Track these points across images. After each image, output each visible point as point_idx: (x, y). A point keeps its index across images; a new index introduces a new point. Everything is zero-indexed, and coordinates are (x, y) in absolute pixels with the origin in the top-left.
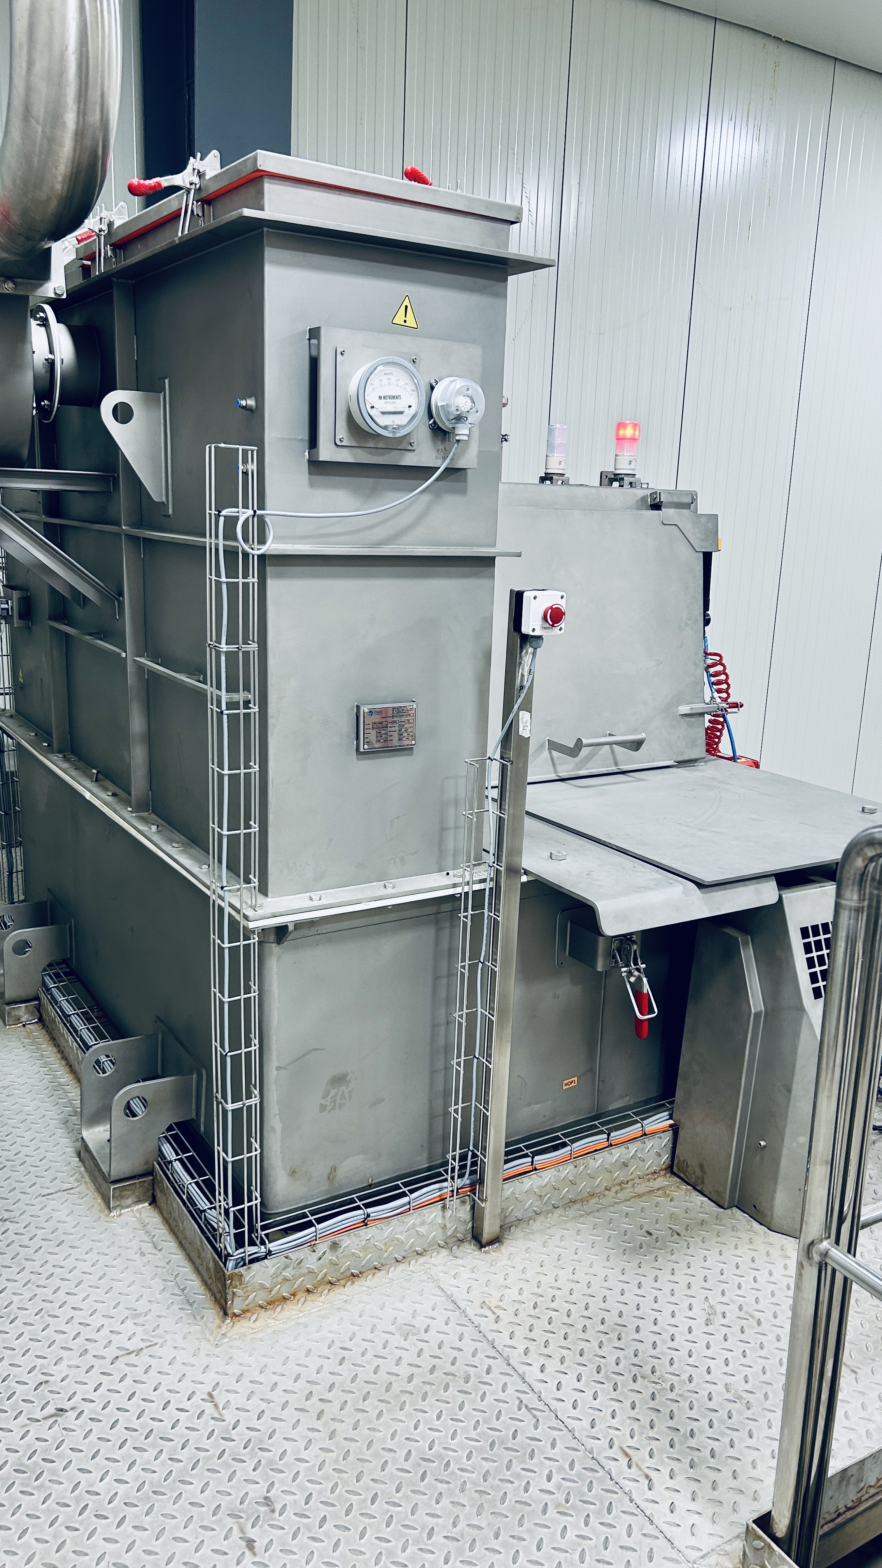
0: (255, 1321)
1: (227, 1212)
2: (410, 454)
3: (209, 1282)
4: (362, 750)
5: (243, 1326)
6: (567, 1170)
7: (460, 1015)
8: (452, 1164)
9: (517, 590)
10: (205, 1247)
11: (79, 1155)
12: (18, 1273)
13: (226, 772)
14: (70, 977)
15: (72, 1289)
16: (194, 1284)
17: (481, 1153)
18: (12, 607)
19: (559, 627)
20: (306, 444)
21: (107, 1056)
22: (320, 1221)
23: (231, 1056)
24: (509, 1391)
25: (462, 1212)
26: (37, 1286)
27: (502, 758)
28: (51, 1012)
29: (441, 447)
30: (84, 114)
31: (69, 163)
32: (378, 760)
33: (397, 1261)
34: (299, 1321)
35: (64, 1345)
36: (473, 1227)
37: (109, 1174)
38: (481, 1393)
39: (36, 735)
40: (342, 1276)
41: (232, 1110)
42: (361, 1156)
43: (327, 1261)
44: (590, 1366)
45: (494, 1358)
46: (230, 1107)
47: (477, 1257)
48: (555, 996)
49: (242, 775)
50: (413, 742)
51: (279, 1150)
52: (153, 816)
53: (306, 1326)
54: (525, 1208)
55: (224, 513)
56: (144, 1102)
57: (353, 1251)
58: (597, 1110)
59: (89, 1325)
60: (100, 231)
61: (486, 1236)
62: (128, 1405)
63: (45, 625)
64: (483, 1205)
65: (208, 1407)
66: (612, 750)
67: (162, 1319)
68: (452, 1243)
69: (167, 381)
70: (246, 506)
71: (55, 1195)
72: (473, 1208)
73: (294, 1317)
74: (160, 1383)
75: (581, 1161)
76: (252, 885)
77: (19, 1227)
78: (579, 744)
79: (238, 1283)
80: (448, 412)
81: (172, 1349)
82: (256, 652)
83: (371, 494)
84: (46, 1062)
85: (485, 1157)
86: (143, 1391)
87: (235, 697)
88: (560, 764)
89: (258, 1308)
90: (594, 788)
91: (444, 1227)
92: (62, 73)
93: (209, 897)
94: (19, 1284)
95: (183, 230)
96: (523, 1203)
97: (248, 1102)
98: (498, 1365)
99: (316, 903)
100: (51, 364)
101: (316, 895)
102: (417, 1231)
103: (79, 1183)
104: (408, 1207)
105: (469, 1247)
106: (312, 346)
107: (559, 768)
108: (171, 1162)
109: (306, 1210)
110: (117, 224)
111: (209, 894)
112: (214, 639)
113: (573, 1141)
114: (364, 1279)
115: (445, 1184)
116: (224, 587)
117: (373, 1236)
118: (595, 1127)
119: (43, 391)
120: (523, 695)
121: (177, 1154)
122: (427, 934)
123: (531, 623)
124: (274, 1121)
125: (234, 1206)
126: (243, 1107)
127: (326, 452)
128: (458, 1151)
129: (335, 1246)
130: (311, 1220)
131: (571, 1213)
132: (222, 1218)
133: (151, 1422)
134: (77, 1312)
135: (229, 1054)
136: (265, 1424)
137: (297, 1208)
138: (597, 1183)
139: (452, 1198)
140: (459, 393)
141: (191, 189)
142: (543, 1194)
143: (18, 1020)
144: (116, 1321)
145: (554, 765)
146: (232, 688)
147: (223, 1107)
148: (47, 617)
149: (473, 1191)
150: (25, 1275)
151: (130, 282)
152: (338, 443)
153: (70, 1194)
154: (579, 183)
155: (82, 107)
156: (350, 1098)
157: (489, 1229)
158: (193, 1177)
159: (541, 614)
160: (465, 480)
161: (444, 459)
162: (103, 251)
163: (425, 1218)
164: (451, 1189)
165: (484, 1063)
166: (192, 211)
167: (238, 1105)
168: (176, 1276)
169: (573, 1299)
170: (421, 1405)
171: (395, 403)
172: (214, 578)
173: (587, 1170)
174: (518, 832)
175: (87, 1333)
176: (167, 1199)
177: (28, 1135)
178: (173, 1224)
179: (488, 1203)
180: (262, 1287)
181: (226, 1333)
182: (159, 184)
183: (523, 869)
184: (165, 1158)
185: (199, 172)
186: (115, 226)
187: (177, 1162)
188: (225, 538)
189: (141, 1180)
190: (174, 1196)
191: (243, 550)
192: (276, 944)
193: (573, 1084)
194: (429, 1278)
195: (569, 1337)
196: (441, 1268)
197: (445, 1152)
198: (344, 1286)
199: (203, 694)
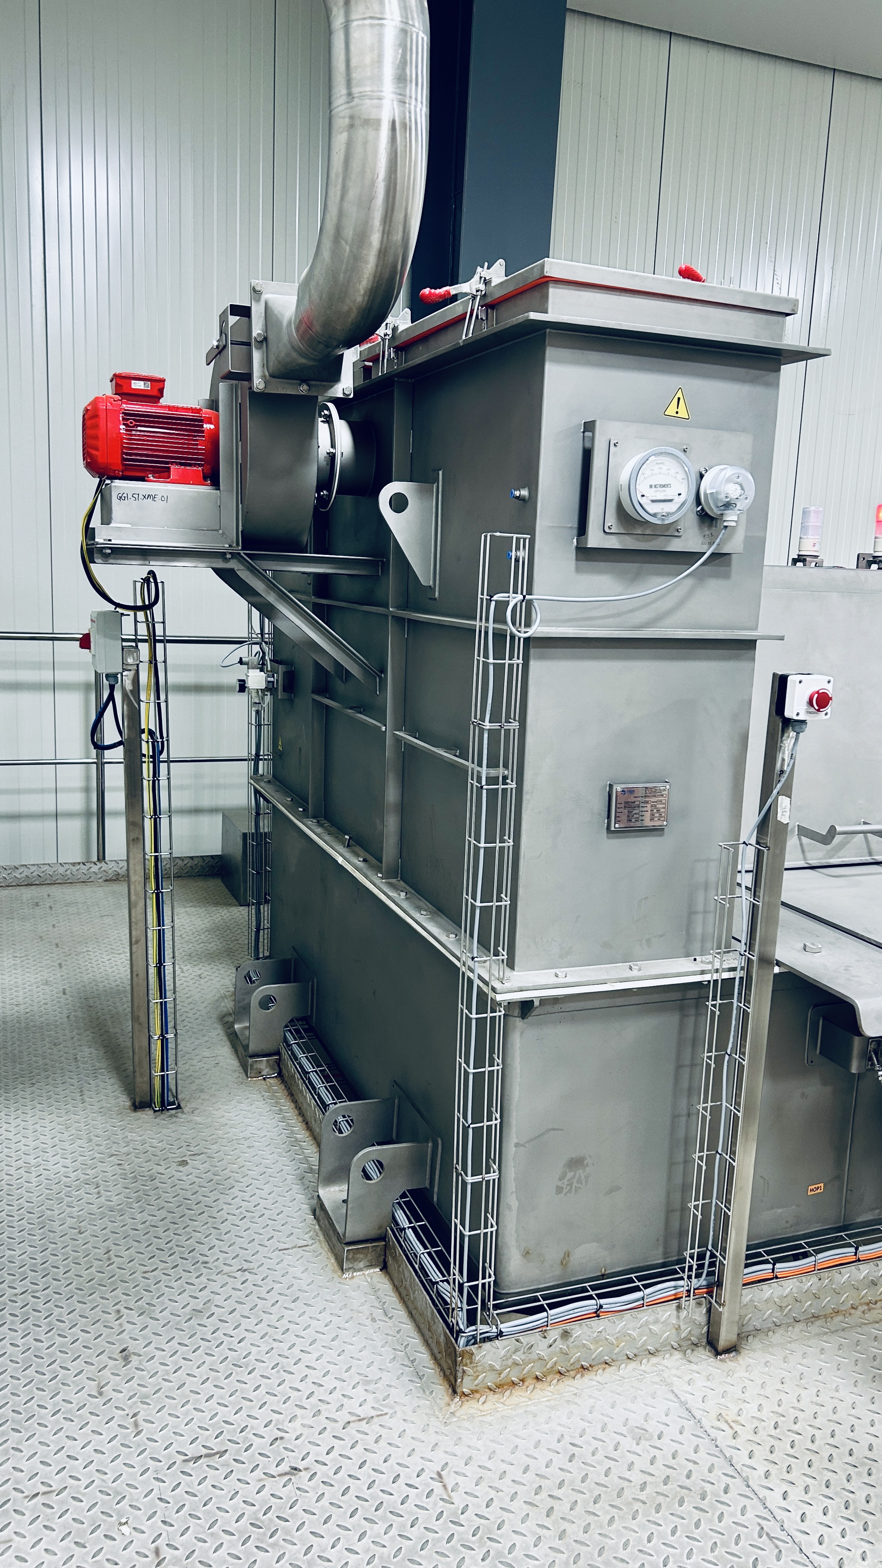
0: (484, 1403)
1: (461, 1286)
2: (676, 540)
3: (439, 1356)
4: (613, 829)
5: (471, 1407)
6: (811, 1282)
7: (703, 1107)
8: (689, 1262)
9: (781, 673)
10: (436, 1320)
11: (314, 1213)
12: (256, 1325)
13: (482, 845)
14: (309, 1034)
15: (306, 1347)
16: (424, 1357)
17: (720, 1254)
18: (277, 680)
19: (825, 712)
20: (575, 532)
21: (344, 1117)
22: (552, 1306)
23: (473, 1128)
24: (750, 1514)
25: (697, 1314)
26: (274, 1340)
27: (758, 843)
28: (291, 1067)
29: (707, 533)
30: (389, 234)
31: (371, 278)
32: (627, 840)
33: (629, 1358)
34: (528, 1409)
35: (298, 1403)
36: (708, 1331)
37: (344, 1235)
38: (718, 1513)
39: (292, 800)
40: (572, 1367)
41: (472, 1183)
42: (595, 1244)
43: (558, 1349)
44: (837, 1500)
45: (732, 1477)
46: (470, 1179)
47: (712, 1364)
48: (803, 1095)
49: (497, 848)
50: (665, 823)
51: (514, 1229)
52: (402, 883)
53: (535, 1416)
54: (764, 1318)
55: (495, 598)
56: (380, 1165)
57: (584, 1342)
58: (844, 1222)
59: (322, 1386)
60: (385, 335)
61: (722, 1344)
62: (359, 1473)
63: (307, 699)
64: (721, 1310)
65: (437, 1486)
66: (866, 839)
67: (393, 1389)
68: (686, 1346)
69: (441, 473)
70: (515, 592)
71: (291, 1251)
72: (709, 1311)
73: (523, 1404)
74: (390, 1455)
75: (825, 1274)
76: (501, 957)
77: (258, 1279)
78: (832, 831)
79: (468, 1361)
80: (717, 499)
81: (402, 1421)
82: (517, 731)
83: (635, 578)
84: (284, 1117)
85: (725, 1259)
86: (374, 1460)
87: (493, 772)
88: (810, 851)
89: (487, 1390)
90: (847, 878)
91: (678, 1328)
92: (371, 199)
93: (459, 969)
94: (257, 1336)
95: (467, 333)
96: (762, 1312)
97: (488, 1177)
98: (737, 1485)
99: (561, 980)
100: (332, 457)
101: (562, 972)
102: (650, 1329)
103: (313, 1241)
104: (642, 1302)
105: (703, 1352)
106: (586, 438)
107: (808, 855)
108: (404, 1229)
109: (538, 1294)
110: (401, 329)
111: (459, 965)
112: (478, 717)
113: (818, 1252)
114: (595, 1373)
115: (681, 1283)
116: (491, 668)
117: (605, 1329)
118: (841, 1238)
119: (325, 482)
120: (783, 780)
121: (410, 1222)
122: (670, 1020)
123: (795, 707)
124: (511, 1199)
125: (468, 1282)
126: (482, 1182)
127: (595, 539)
128: (697, 1250)
129: (566, 1334)
130: (543, 1305)
131: (815, 1328)
132: (456, 1294)
133: (381, 1494)
134: (311, 1371)
135: (471, 1126)
136: (494, 1513)
137: (529, 1291)
138: (843, 1299)
139: (688, 1299)
140: (729, 480)
141: (477, 296)
142: (784, 1305)
143: (259, 1073)
144: (348, 1385)
145: (803, 851)
146: (493, 763)
147: (462, 1180)
148: (310, 690)
149: (710, 1293)
150: (262, 1328)
151: (410, 381)
152: (607, 530)
153: (305, 1251)
154: (833, 268)
155: (387, 227)
156: (586, 1182)
157: (726, 1336)
158: (425, 1248)
159: (807, 699)
160: (729, 564)
161: (711, 544)
162: (386, 353)
163: (659, 1316)
164: (687, 1288)
165: (726, 1159)
166: (477, 316)
167: (478, 1179)
168: (406, 1347)
169: (817, 1423)
170: (654, 1517)
171: (665, 491)
172: (482, 659)
173: (832, 1285)
174: (773, 921)
175: (320, 1393)
176: (399, 1266)
177: (267, 1188)
178: (404, 1293)
179: (726, 1308)
180: (492, 1368)
181: (454, 1412)
182: (448, 292)
183: (776, 960)
184: (397, 1224)
185: (485, 279)
186: (400, 331)
187: (410, 1229)
188: (494, 622)
189: (373, 1244)
190: (406, 1265)
191: (511, 633)
192: (521, 1019)
193: (819, 1191)
194: (661, 1380)
195: (814, 1464)
196: (674, 1372)
197: (681, 1249)
198: (574, 1378)
199: (465, 770)
